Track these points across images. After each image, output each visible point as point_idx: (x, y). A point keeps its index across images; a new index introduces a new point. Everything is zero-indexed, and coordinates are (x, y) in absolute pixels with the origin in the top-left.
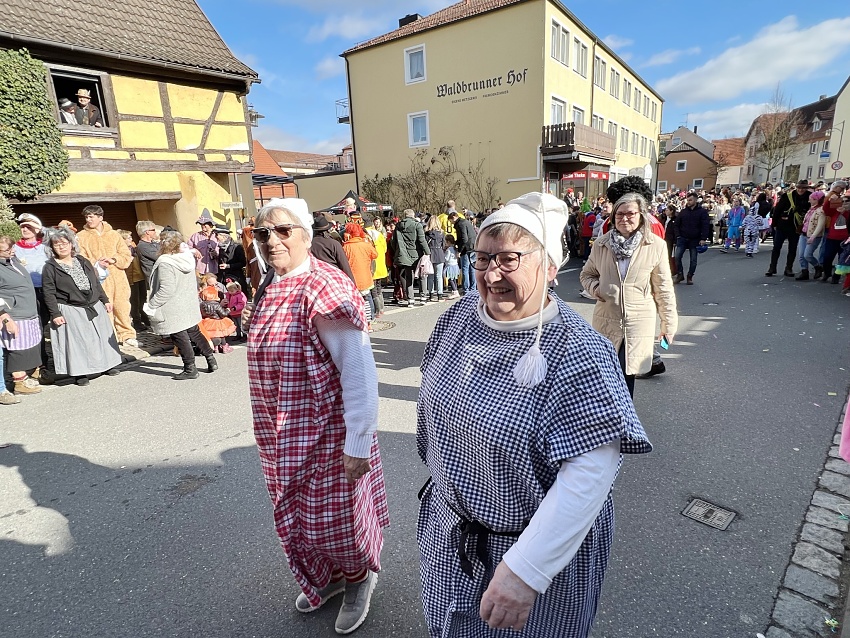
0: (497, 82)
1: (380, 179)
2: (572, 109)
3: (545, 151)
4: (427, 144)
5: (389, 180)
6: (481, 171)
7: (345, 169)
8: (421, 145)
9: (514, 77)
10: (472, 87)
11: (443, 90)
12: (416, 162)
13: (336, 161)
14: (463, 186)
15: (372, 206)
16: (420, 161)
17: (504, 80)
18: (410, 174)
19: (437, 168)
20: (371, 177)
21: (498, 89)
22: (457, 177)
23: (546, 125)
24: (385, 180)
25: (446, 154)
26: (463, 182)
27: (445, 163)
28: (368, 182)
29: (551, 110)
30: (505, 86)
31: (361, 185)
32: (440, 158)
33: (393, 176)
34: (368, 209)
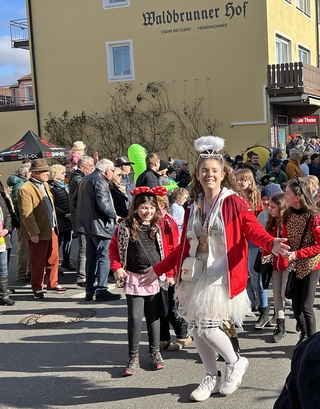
0: (213, 14)
1: (70, 117)
2: (298, 48)
3: (271, 92)
4: (131, 78)
5: (82, 120)
6: (198, 112)
7: (22, 104)
8: (123, 78)
9: (233, 10)
10: (184, 17)
11: (150, 18)
12: (117, 98)
13: (9, 94)
14: (177, 129)
15: (59, 151)
16: (123, 98)
17: (222, 12)
18: (109, 112)
19: (143, 107)
20: (58, 115)
21: (214, 21)
22: (170, 117)
23: (271, 64)
24: (76, 119)
25: (155, 90)
26: (177, 125)
27: (154, 101)
28: (53, 121)
29: (276, 48)
30: (222, 18)
31: (43, 124)
32: (148, 95)
33: (88, 114)
34: (54, 154)
